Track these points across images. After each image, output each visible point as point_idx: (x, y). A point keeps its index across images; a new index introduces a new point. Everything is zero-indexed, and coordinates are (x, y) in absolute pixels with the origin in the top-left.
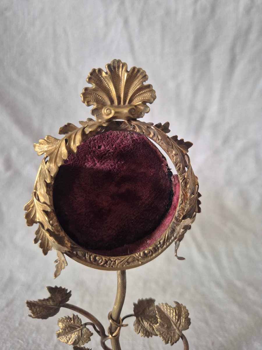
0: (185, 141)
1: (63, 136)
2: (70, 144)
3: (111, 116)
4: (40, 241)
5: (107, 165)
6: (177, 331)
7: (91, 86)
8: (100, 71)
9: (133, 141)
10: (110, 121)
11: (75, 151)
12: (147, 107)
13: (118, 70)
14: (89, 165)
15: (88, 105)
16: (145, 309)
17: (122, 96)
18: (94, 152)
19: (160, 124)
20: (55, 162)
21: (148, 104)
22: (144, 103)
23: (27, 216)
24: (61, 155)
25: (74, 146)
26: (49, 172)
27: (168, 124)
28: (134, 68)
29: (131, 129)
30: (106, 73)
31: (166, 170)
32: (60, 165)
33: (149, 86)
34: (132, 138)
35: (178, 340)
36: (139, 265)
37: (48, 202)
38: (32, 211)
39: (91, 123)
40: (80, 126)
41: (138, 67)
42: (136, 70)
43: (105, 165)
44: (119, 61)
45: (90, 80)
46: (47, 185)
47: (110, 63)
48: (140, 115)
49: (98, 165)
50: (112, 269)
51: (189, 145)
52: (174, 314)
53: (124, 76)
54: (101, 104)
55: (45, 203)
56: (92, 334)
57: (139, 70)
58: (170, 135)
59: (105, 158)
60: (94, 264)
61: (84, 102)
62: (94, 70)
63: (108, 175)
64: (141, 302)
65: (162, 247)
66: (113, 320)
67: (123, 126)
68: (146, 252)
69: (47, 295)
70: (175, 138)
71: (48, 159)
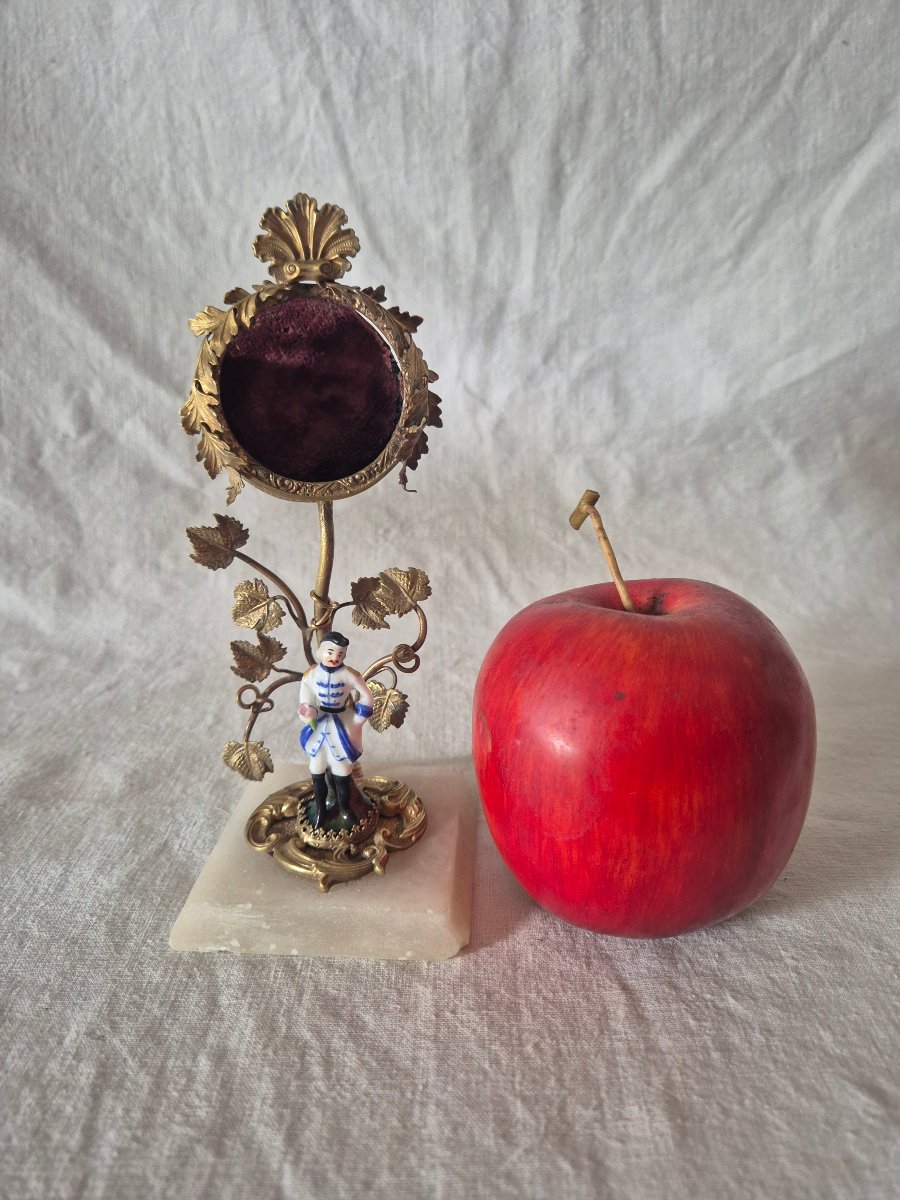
0: (411, 315)
1: (230, 306)
2: (240, 316)
3: (295, 275)
4: (204, 459)
5: (298, 358)
6: (409, 600)
7: (265, 233)
8: (278, 210)
9: (338, 319)
10: (294, 282)
11: (248, 326)
12: (348, 262)
13: (305, 209)
14: (270, 357)
15: (264, 260)
16: (369, 592)
17: (311, 247)
18: (278, 337)
19: (371, 288)
20: (222, 339)
21: (348, 258)
22: (343, 256)
23: (185, 422)
24: (229, 330)
25: (246, 320)
26: (214, 351)
27: (382, 289)
28: (326, 206)
29: (327, 295)
30: (287, 214)
31: (390, 366)
32: (227, 343)
33: (349, 232)
34: (335, 315)
35: (409, 610)
36: (346, 496)
37: (215, 392)
38: (191, 415)
39: (269, 286)
40: (252, 291)
41: (332, 203)
42: (330, 208)
43: (296, 358)
44: (305, 196)
45: (264, 224)
46: (214, 368)
47: (291, 198)
48: (338, 273)
49: (285, 358)
50: (306, 498)
51: (418, 321)
52: (406, 579)
53: (313, 218)
54: (281, 259)
55: (210, 394)
56: (284, 614)
57: (333, 208)
58: (386, 305)
59: (295, 348)
60: (282, 491)
61: (257, 257)
62: (270, 210)
63: (302, 374)
64: (363, 581)
65: (380, 472)
66: (317, 597)
67: (315, 292)
68: (357, 476)
69: (214, 524)
70: (395, 310)
71: (210, 338)
